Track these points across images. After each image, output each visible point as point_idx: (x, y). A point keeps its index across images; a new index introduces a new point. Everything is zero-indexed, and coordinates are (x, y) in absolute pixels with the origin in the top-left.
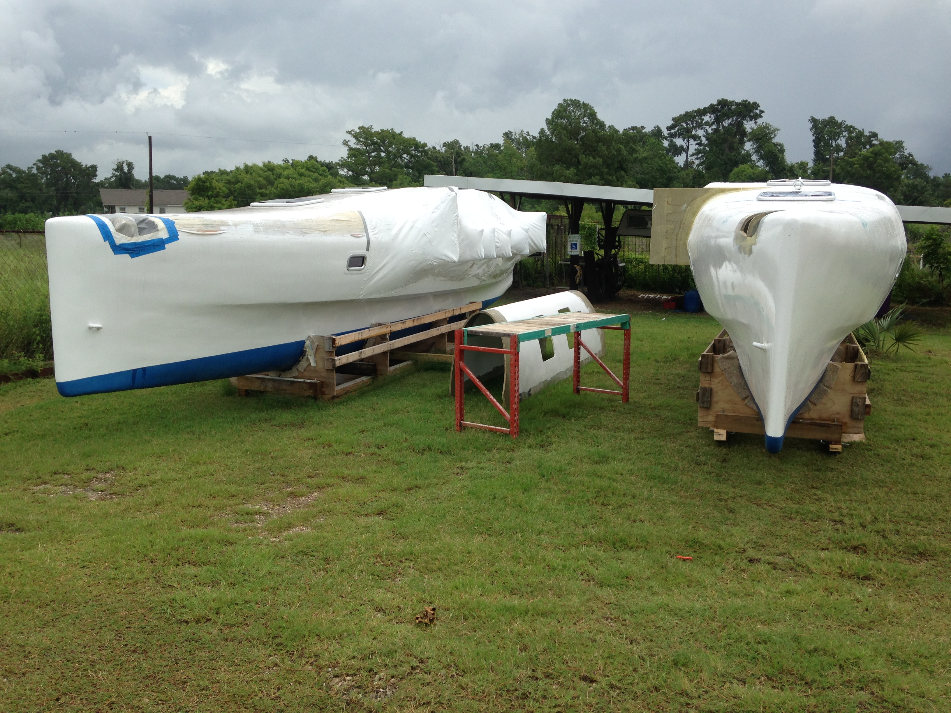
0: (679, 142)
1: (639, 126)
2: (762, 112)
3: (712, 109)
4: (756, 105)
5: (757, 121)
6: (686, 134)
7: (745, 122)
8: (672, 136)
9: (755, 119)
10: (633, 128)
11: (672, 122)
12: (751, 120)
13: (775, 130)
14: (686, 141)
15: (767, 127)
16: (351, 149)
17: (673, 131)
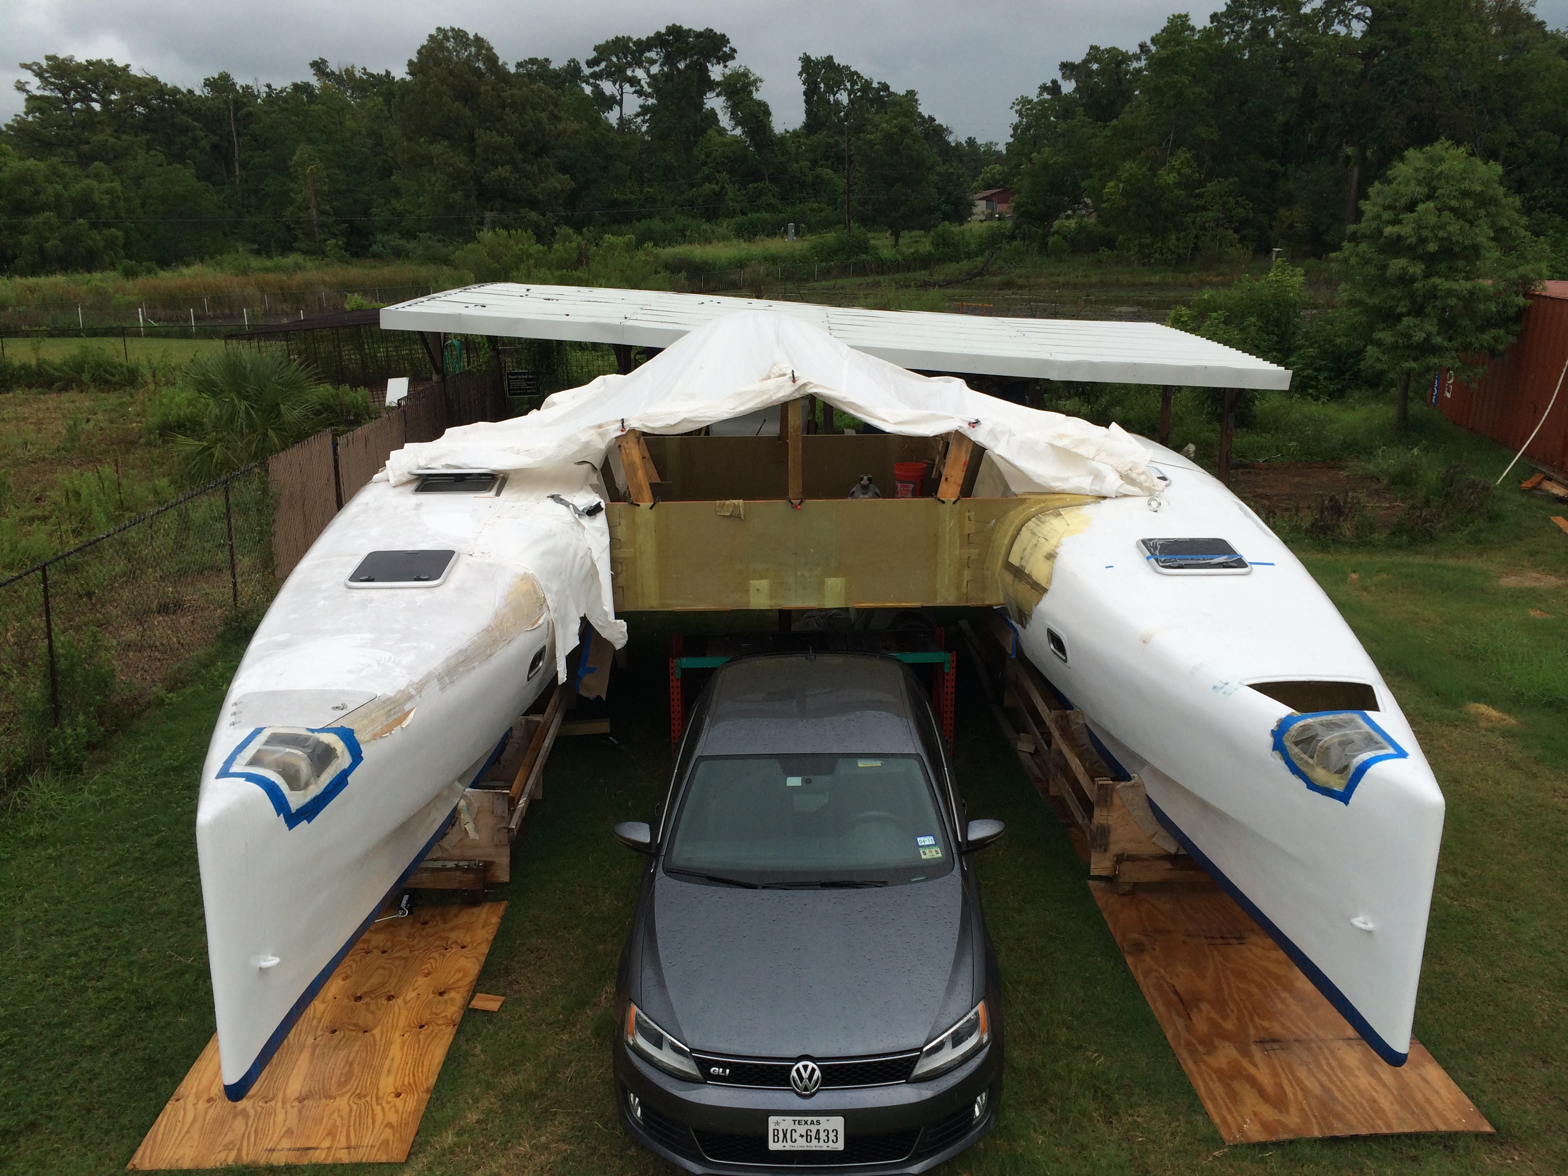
0: (608, 87)
1: (540, 57)
2: (734, 51)
3: (658, 41)
4: (723, 40)
5: (728, 63)
6: (617, 74)
7: (709, 65)
8: (596, 76)
9: (725, 61)
10: (533, 61)
11: (595, 54)
12: (719, 63)
13: (756, 81)
14: (617, 86)
15: (745, 75)
16: (31, 98)
17: (597, 69)
